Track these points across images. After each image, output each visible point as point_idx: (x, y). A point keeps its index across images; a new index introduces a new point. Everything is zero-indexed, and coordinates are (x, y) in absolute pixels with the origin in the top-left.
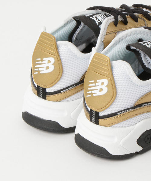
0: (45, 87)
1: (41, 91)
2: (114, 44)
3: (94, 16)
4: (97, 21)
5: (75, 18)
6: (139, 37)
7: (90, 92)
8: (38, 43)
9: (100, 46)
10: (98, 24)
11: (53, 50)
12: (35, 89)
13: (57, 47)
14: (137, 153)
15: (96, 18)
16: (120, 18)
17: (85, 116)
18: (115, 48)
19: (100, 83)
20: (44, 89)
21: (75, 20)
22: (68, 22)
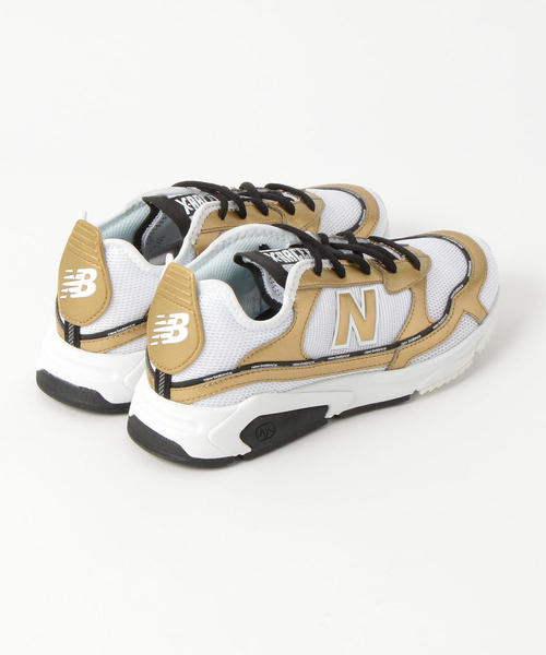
0: (78, 324)
1: (71, 331)
2: (212, 252)
3: (183, 199)
4: (187, 209)
5: (147, 200)
6: (262, 240)
7: (157, 337)
8: (70, 241)
9: (186, 255)
10: (188, 213)
11: (96, 255)
12: (61, 328)
13: (103, 250)
14: (240, 458)
15: (187, 202)
16: (231, 205)
17: (147, 382)
18: (215, 258)
19: (175, 321)
20: (77, 329)
21: (148, 203)
22: (133, 207)
